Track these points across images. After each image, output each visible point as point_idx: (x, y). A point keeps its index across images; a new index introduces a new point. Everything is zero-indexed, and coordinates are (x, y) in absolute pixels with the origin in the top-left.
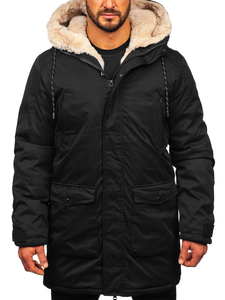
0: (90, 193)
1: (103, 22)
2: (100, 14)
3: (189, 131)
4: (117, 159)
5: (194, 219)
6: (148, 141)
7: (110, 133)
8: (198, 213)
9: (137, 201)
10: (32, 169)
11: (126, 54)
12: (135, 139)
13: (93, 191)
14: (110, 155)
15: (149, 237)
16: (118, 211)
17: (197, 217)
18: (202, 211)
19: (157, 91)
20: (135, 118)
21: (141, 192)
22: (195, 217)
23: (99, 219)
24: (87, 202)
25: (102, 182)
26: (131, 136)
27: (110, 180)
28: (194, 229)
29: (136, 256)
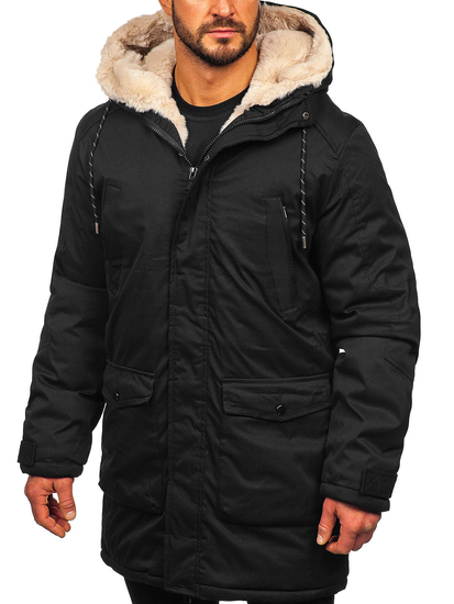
0: (146, 385)
1: (210, 45)
2: (204, 30)
3: (354, 281)
4: (196, 323)
5: (344, 456)
6: (254, 293)
7: (184, 270)
8: (354, 445)
9: (227, 409)
10: (69, 331)
11: (233, 117)
12: (228, 287)
13: (152, 382)
14: (184, 314)
15: (256, 486)
16: (196, 427)
17: (349, 453)
18: (361, 441)
19: (282, 195)
20: (231, 244)
21: (239, 392)
22: (347, 452)
23: (162, 440)
24: (140, 402)
25: (167, 366)
26: (222, 279)
27: (182, 363)
28: (342, 477)
29: (227, 519)
